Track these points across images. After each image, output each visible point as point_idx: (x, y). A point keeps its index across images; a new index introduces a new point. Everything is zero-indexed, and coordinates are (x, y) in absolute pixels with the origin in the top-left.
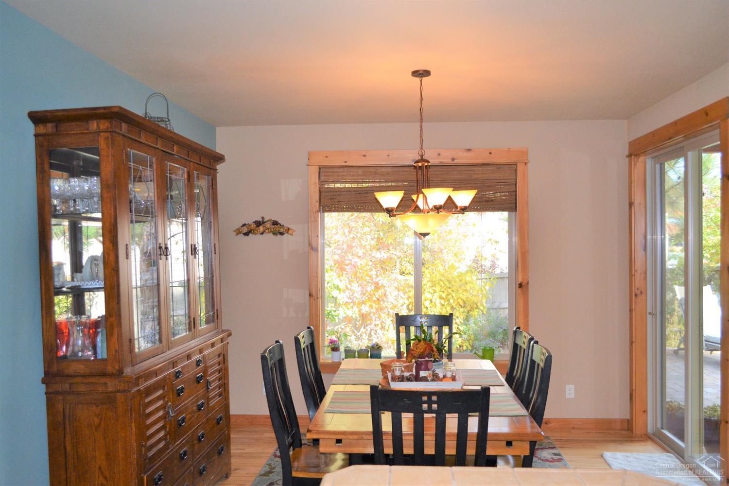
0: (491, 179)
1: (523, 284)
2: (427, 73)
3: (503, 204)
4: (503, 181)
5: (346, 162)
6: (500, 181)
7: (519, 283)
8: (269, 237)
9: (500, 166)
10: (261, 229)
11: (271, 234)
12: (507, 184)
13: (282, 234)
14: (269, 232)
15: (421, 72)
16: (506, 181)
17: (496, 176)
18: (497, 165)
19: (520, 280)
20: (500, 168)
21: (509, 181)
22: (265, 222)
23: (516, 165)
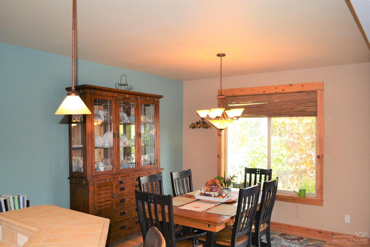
0: (304, 100)
1: (320, 156)
2: (224, 55)
3: (311, 113)
4: (310, 100)
5: (233, 94)
6: (308, 100)
7: (318, 155)
8: (202, 129)
9: (309, 92)
10: (199, 126)
11: (203, 128)
12: (313, 102)
13: (207, 128)
14: (202, 127)
15: (221, 55)
16: (312, 100)
17: (307, 98)
18: (308, 92)
19: (318, 154)
20: (310, 93)
21: (313, 100)
22: (200, 122)
23: (317, 91)
